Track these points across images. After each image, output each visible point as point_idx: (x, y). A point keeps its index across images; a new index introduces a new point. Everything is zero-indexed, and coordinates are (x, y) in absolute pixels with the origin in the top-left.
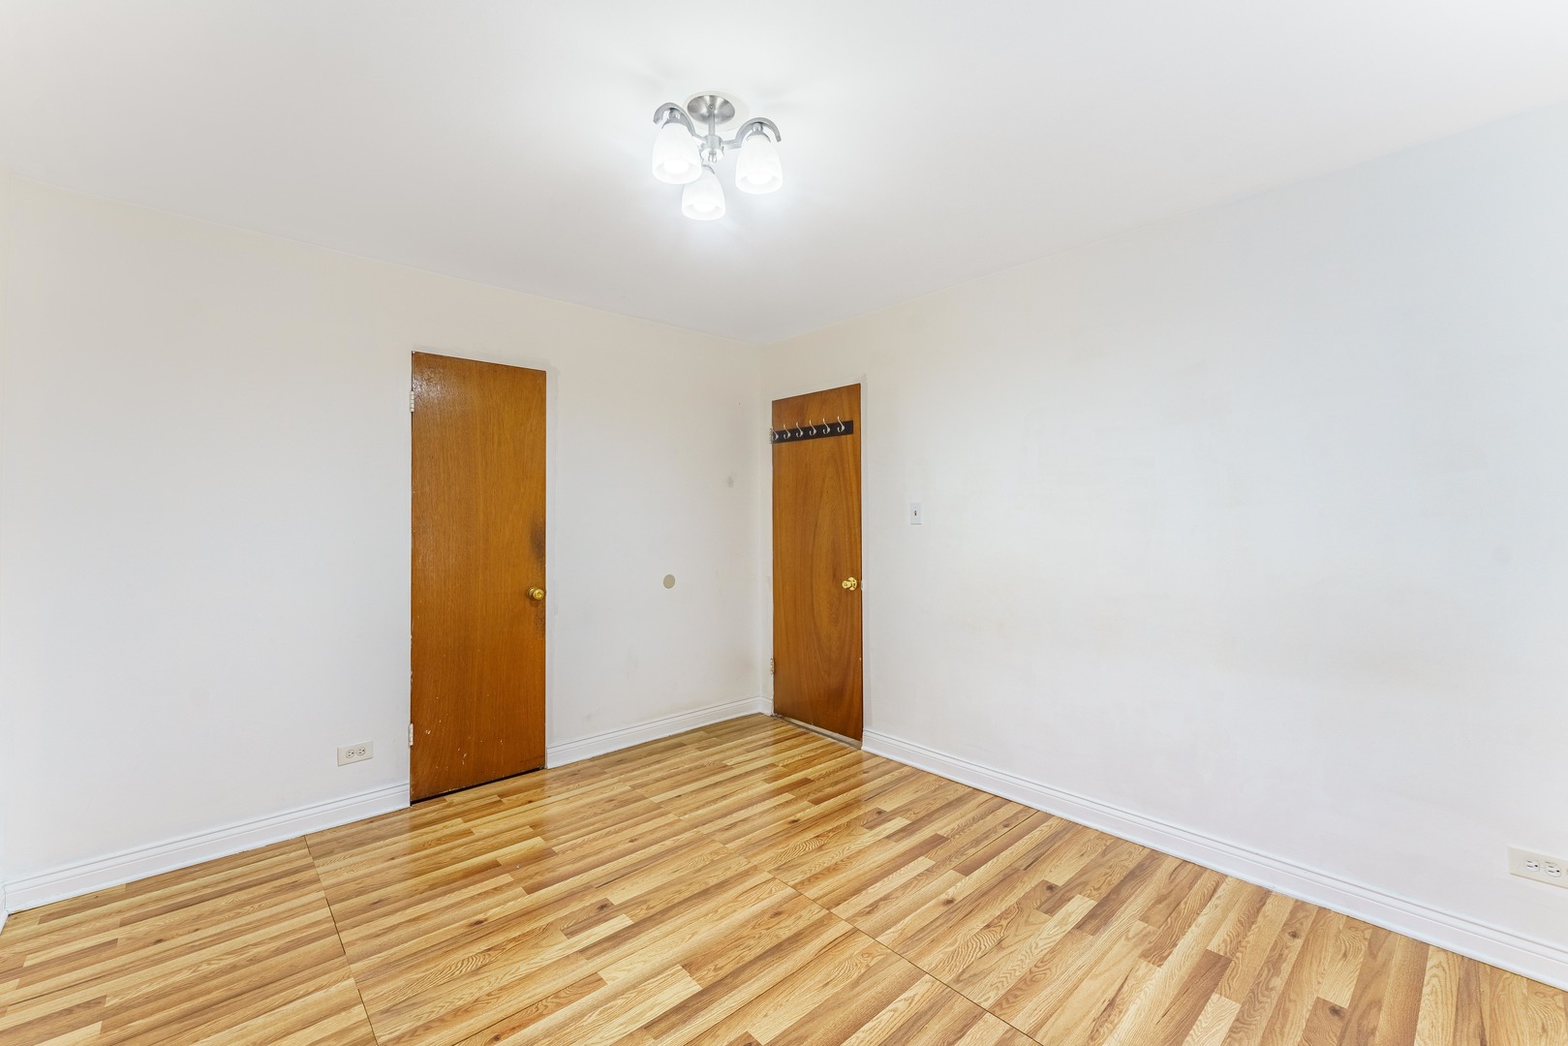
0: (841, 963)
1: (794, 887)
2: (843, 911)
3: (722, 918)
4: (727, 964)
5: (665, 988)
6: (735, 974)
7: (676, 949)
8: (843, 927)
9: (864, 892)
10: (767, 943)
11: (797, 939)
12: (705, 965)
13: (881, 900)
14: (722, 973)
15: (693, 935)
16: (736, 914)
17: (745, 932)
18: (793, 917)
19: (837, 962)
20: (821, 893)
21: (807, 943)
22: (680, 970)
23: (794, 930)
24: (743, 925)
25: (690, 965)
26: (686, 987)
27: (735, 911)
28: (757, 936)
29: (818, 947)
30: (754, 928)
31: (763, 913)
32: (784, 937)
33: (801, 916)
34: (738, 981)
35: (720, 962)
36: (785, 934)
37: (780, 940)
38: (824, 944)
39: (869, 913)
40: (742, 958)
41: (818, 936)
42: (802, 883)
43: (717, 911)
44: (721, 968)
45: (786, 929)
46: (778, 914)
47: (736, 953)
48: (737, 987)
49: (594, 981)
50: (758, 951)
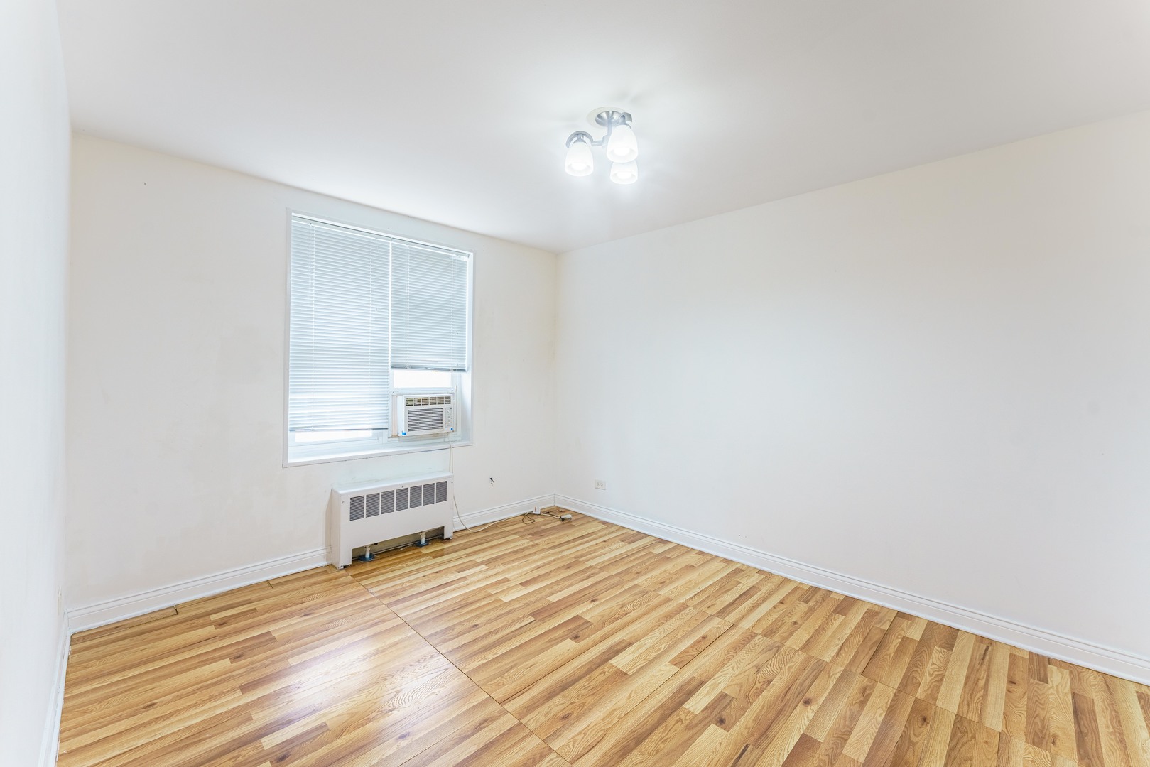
0: (520, 678)
1: (551, 750)
2: (508, 721)
3: (613, 712)
4: (597, 677)
5: (631, 661)
6: (590, 671)
7: (637, 685)
8: (512, 706)
9: (482, 745)
10: (572, 691)
11: (550, 695)
12: (612, 675)
13: (467, 737)
14: (599, 670)
15: (630, 696)
16: (602, 717)
17: (590, 700)
18: (552, 715)
19: (523, 679)
20: (524, 743)
21: (542, 692)
22: (629, 671)
23: (551, 703)
24: (593, 706)
25: (621, 676)
26: (620, 662)
27: (603, 719)
28: (580, 697)
29: (534, 689)
30: (584, 704)
31: (578, 718)
32: (559, 696)
33: (545, 716)
34: (588, 666)
35: (602, 677)
36: (559, 699)
37: (562, 694)
38: (530, 691)
39: (485, 721)
40: (589, 680)
41: (533, 698)
42: (542, 757)
43: (619, 719)
44: (601, 673)
45: (558, 705)
46: (566, 717)
47: (594, 683)
48: (588, 663)
49: (681, 663)
50: (578, 685)
